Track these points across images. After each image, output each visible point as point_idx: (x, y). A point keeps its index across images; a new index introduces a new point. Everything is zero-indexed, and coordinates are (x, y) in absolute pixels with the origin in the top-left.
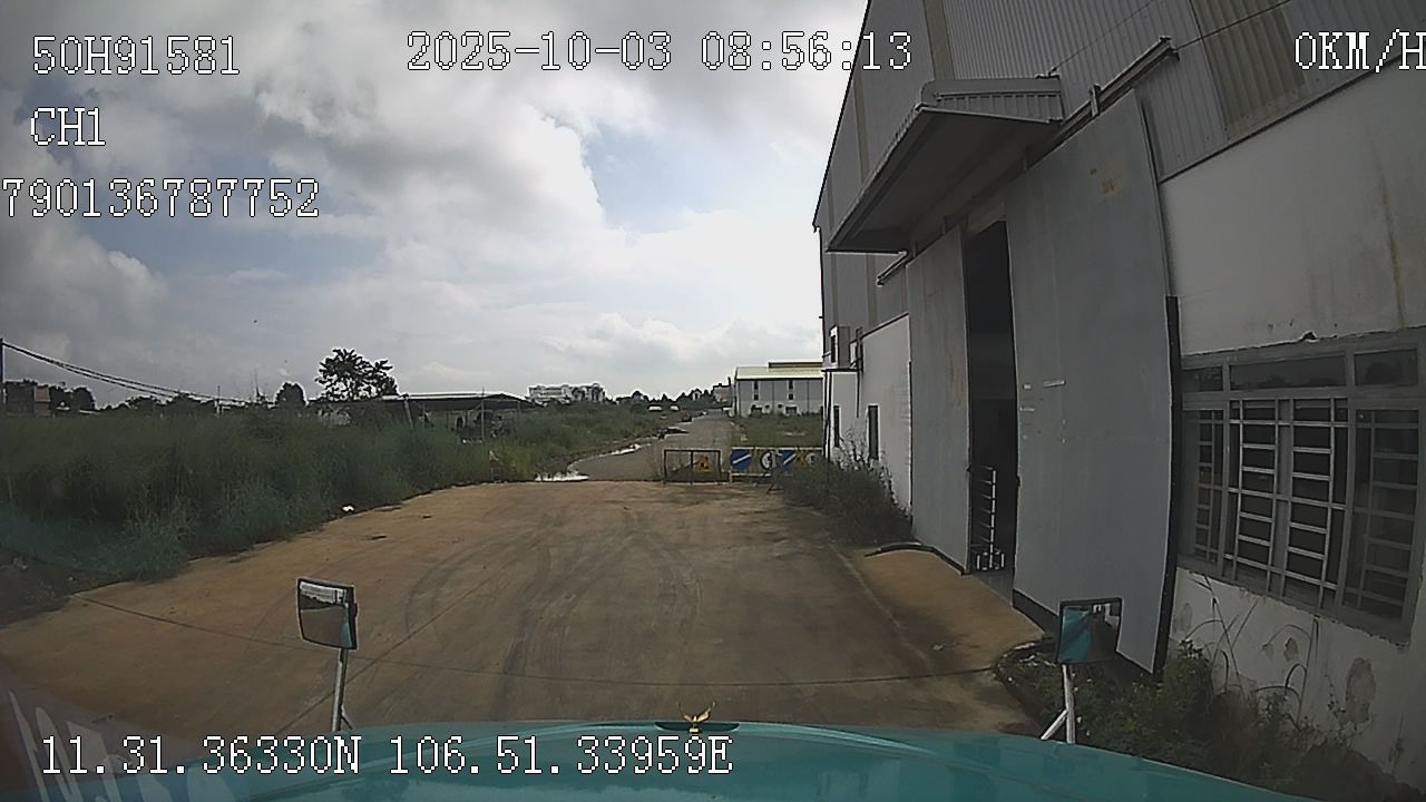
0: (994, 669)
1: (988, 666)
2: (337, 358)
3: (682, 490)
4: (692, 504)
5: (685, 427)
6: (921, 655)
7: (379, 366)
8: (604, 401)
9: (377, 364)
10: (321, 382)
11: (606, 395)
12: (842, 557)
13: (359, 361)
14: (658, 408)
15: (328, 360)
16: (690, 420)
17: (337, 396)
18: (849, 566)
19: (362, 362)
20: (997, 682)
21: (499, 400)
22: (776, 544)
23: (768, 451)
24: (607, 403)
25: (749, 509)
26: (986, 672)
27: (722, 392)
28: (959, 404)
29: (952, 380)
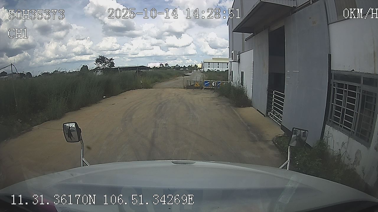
0: (273, 141)
1: (271, 140)
2: (99, 58)
3: (191, 91)
4: (194, 95)
5: (190, 74)
6: (255, 136)
7: (111, 59)
8: (168, 67)
9: (110, 59)
10: (95, 64)
11: (169, 66)
12: (234, 110)
13: (105, 58)
14: (182, 69)
15: (97, 59)
16: (191, 72)
17: (100, 68)
18: (236, 112)
19: (106, 59)
20: (273, 144)
21: (142, 67)
22: (217, 106)
23: (214, 82)
24: (169, 67)
25: (209, 97)
26: (270, 141)
28: (266, 73)
29: (264, 67)
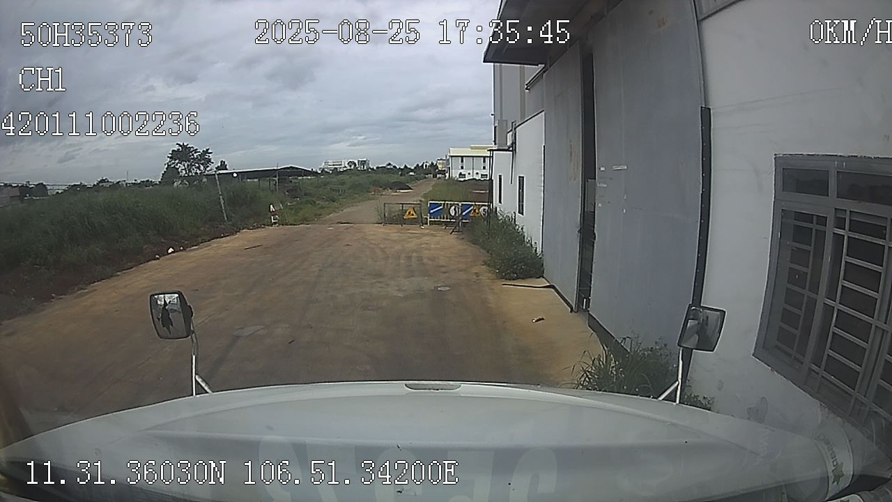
2: (178, 149)
3: (395, 230)
7: (207, 152)
9: (203, 151)
11: (370, 165)
13: (192, 150)
15: (173, 151)
16: (419, 181)
21: (289, 171)
23: (454, 205)
24: (369, 170)
27: (443, 164)
28: (574, 179)
29: (571, 161)
